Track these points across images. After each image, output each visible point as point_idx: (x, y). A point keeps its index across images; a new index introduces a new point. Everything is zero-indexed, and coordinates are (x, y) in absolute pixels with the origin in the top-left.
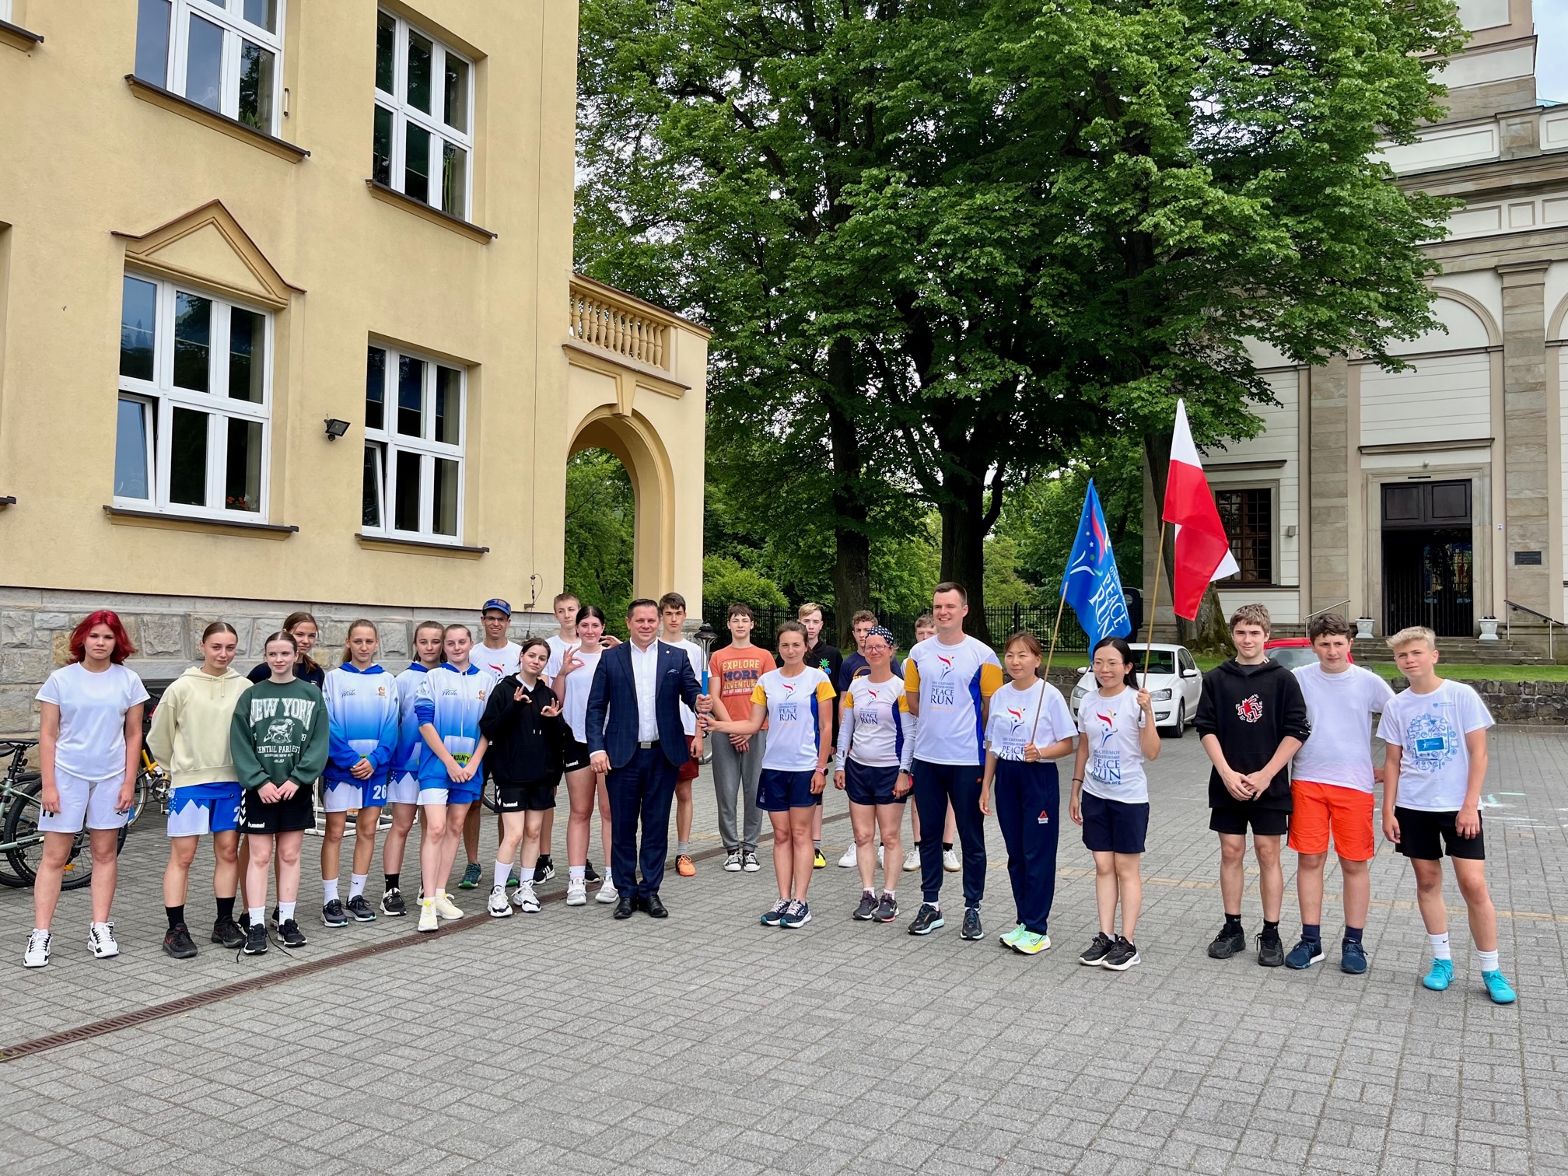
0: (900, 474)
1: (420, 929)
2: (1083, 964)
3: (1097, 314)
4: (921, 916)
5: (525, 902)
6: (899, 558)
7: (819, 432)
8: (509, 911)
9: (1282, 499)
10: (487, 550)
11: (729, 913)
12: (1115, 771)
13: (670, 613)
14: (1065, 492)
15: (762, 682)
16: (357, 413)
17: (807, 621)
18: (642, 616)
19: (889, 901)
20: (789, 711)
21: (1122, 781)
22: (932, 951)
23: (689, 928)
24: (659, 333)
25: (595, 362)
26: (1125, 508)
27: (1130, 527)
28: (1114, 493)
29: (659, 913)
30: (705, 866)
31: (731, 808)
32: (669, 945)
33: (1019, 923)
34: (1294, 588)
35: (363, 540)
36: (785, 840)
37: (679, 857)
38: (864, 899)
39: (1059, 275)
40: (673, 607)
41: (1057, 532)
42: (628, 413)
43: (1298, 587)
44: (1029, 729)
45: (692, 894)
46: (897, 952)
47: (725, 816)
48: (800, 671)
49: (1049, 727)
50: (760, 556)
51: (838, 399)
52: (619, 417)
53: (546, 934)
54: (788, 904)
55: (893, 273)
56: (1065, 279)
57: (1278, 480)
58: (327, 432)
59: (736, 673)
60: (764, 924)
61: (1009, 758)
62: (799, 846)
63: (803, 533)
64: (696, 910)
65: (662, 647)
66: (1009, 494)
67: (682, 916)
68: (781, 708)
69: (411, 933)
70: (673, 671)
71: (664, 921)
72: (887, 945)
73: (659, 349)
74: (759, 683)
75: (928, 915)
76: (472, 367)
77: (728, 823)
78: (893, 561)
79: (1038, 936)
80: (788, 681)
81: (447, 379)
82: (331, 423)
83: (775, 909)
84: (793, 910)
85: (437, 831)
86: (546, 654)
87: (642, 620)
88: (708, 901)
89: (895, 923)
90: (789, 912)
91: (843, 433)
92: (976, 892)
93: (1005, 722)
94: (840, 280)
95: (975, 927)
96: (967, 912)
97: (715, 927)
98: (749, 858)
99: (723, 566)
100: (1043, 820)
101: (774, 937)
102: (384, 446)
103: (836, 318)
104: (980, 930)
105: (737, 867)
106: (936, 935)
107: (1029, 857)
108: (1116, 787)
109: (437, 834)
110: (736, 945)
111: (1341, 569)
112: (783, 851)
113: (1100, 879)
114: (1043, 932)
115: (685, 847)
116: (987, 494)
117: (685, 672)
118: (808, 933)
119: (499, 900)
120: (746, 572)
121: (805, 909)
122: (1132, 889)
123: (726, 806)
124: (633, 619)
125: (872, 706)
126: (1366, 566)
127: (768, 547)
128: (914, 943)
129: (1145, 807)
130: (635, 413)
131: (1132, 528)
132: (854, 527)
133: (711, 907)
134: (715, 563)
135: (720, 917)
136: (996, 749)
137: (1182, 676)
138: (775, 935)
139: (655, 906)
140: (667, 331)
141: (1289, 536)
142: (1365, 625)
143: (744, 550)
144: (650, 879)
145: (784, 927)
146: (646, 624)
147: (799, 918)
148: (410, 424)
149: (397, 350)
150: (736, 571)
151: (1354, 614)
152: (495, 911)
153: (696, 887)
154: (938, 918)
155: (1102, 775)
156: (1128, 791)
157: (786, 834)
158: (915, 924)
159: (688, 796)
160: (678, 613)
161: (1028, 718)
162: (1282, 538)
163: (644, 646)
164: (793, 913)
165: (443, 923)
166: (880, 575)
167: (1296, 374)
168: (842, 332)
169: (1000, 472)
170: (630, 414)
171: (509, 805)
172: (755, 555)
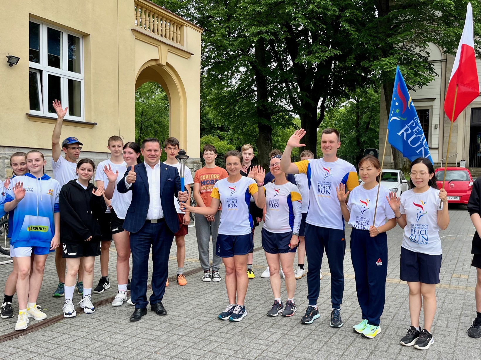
0: (284, 101)
1: (16, 329)
2: (402, 345)
3: (368, 32)
4: (307, 313)
5: (86, 307)
6: (282, 138)
7: (252, 83)
8: (74, 314)
9: (433, 114)
10: (96, 124)
11: (201, 311)
12: (425, 236)
13: (170, 148)
14: (347, 112)
15: (217, 186)
16: (24, 53)
17: (245, 154)
18: (150, 148)
19: (290, 305)
20: (232, 202)
21: (428, 242)
22: (316, 337)
23: (178, 323)
24: (178, 28)
25: (148, 38)
26: (370, 118)
27: (371, 126)
28: (365, 113)
29: (162, 313)
30: (192, 279)
31: (205, 249)
32: (163, 337)
33: (363, 318)
34: (437, 149)
35: (30, 117)
36: (232, 273)
37: (178, 275)
38: (275, 304)
39: (353, 12)
40: (172, 145)
41: (343, 128)
42: (164, 63)
43: (438, 148)
44: (372, 212)
45: (183, 298)
46: (296, 338)
47: (202, 254)
48: (238, 179)
49: (383, 212)
50: (227, 135)
51: (259, 67)
52: (160, 65)
53: (92, 330)
54: (234, 307)
55: (284, 10)
56: (356, 15)
57: (432, 106)
58: (8, 62)
59: (207, 181)
60: (220, 319)
61: (360, 228)
62: (239, 276)
63: (245, 125)
64: (183, 309)
65: (163, 167)
66: (327, 112)
67: (175, 314)
68: (228, 201)
69: (11, 331)
70: (170, 179)
71: (164, 318)
72: (289, 333)
73: (179, 36)
74: (215, 186)
75: (311, 312)
76: (86, 36)
77: (204, 257)
78: (280, 139)
79: (374, 327)
80: (232, 185)
81: (73, 41)
82: (10, 58)
83: (226, 310)
84: (236, 311)
85: (24, 272)
86: (91, 167)
87: (150, 151)
88: (191, 302)
89: (293, 317)
90: (235, 312)
91: (261, 83)
92: (338, 300)
93: (359, 207)
94: (260, 13)
95: (338, 320)
96: (333, 312)
97: (192, 322)
98: (216, 275)
99: (213, 140)
100: (379, 264)
101: (225, 329)
102: (41, 72)
103: (259, 29)
104: (341, 321)
105: (209, 279)
106: (317, 324)
107: (372, 284)
108: (425, 246)
109: (24, 274)
110: (203, 336)
111: (455, 141)
112: (231, 279)
113: (411, 297)
114: (377, 325)
115: (182, 270)
116: (318, 111)
117: (177, 180)
118: (245, 325)
119: (69, 308)
120: (222, 142)
121: (243, 310)
122: (432, 303)
123: (203, 249)
124: (145, 150)
125: (276, 197)
126: (464, 140)
127: (230, 132)
128: (305, 331)
129: (440, 256)
130: (168, 64)
131: (371, 127)
132: (266, 122)
133: (192, 307)
134: (209, 138)
135: (197, 314)
136: (352, 222)
137: (401, 183)
138: (226, 326)
139: (160, 309)
140: (182, 27)
141: (435, 128)
142: (463, 163)
143: (221, 133)
144: (156, 294)
145: (231, 321)
146: (153, 153)
147: (239, 316)
148: (54, 62)
149: (46, 25)
150: (218, 142)
151: (459, 160)
152: (66, 314)
153: (186, 293)
154: (317, 314)
155: (417, 239)
156: (432, 248)
157: (232, 269)
158: (304, 318)
159: (183, 244)
160: (175, 149)
161: (371, 206)
162: (433, 129)
163: (152, 166)
164: (237, 313)
165: (33, 323)
166: (275, 144)
167: (441, 63)
168: (261, 35)
169: (323, 102)
170: (165, 65)
171: (71, 254)
172: (225, 134)
